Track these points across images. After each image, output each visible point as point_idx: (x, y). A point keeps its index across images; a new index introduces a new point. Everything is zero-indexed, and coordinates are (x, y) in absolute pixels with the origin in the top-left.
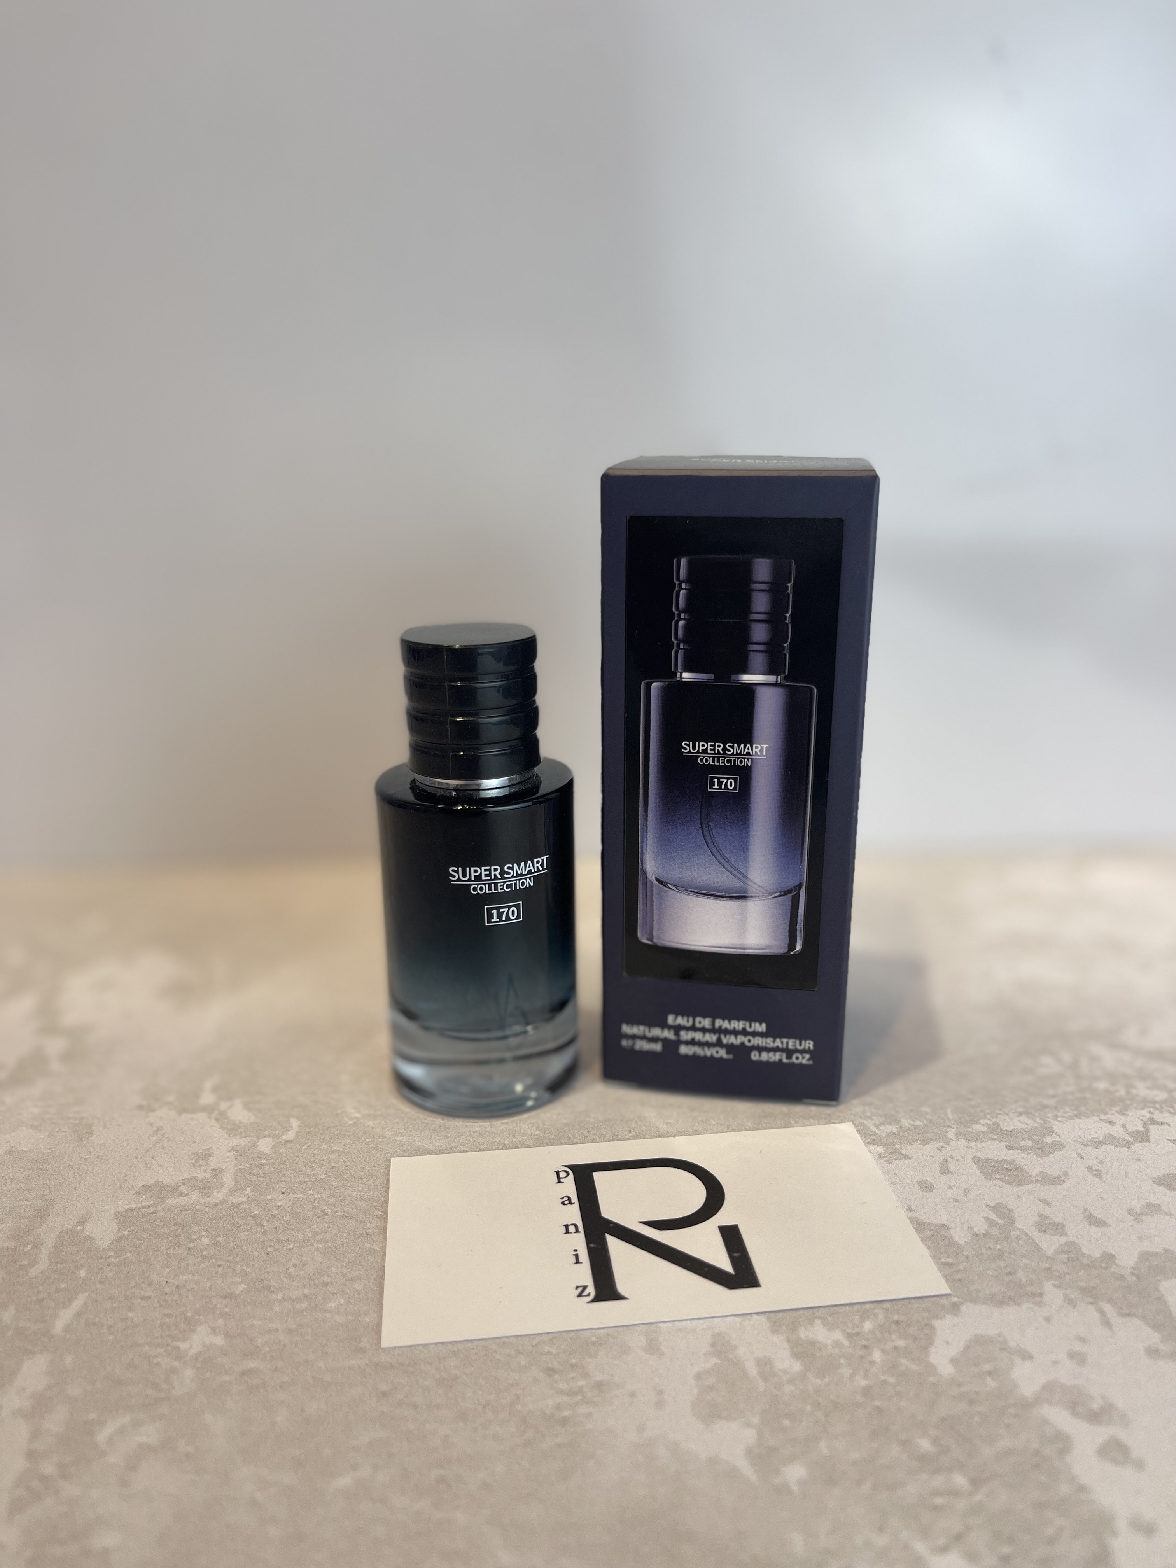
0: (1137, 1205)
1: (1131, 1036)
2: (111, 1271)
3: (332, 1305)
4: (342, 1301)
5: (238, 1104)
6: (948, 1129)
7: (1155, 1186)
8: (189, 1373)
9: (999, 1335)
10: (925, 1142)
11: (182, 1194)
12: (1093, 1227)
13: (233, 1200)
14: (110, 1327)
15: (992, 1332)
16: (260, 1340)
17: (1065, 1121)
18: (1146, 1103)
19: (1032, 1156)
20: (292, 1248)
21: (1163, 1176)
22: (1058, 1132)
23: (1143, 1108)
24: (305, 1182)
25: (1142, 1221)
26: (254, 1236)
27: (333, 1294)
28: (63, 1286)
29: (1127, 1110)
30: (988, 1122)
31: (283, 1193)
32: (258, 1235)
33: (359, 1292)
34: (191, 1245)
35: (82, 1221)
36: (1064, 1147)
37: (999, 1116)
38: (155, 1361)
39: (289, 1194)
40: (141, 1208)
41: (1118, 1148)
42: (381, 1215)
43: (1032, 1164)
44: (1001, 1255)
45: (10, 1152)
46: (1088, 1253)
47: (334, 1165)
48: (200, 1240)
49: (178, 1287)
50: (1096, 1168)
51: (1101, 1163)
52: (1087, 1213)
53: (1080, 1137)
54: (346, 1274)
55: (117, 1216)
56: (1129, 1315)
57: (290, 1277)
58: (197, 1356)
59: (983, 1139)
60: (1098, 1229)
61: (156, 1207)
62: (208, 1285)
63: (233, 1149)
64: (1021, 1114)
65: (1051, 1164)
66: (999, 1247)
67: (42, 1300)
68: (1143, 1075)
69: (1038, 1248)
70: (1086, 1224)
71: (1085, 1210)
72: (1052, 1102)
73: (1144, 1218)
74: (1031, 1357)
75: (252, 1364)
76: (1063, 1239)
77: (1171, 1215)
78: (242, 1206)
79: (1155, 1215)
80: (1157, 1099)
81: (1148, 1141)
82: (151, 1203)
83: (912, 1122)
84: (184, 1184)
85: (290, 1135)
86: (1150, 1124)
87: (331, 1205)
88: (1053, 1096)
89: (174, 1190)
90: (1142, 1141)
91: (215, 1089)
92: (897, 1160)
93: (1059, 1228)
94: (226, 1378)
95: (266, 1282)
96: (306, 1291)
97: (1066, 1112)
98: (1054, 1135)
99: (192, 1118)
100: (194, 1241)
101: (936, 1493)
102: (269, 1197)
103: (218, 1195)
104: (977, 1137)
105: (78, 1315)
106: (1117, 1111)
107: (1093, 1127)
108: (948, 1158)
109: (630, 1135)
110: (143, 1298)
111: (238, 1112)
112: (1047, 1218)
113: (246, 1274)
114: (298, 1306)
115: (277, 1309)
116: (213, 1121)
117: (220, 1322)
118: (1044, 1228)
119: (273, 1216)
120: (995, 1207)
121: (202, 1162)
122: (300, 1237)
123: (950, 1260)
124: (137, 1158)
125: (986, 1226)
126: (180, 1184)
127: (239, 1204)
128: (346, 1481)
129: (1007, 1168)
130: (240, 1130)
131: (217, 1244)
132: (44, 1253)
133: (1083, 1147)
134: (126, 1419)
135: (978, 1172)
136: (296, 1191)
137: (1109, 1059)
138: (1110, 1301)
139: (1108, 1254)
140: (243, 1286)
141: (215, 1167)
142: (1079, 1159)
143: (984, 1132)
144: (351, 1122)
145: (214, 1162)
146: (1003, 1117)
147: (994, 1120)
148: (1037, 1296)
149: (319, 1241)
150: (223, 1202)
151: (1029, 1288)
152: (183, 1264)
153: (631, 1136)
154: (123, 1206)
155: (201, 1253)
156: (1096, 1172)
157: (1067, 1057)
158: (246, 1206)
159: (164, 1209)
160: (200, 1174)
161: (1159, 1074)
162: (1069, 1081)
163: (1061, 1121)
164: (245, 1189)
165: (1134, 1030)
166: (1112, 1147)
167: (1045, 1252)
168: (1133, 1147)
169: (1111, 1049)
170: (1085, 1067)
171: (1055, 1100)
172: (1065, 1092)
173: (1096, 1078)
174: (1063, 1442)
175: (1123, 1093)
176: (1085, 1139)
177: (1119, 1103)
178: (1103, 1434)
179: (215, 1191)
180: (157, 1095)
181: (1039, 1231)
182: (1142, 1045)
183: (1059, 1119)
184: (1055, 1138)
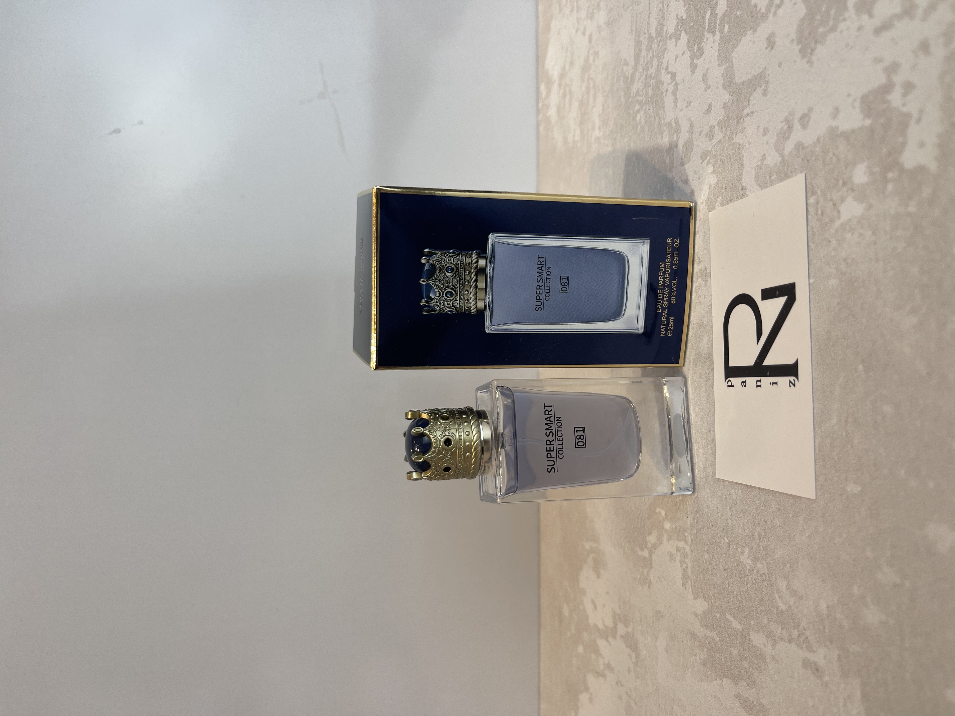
0: (703, 86)
1: (628, 70)
2: (717, 602)
3: (734, 495)
5: (648, 539)
7: (695, 74)
8: (759, 565)
9: (755, 169)
11: (687, 567)
12: (712, 111)
13: (690, 542)
14: (740, 602)
15: (754, 172)
16: (747, 531)
17: (666, 115)
18: (658, 71)
19: (681, 135)
20: (711, 514)
21: (691, 69)
22: (670, 119)
23: (661, 72)
24: (683, 506)
25: (710, 85)
26: (705, 532)
27: (730, 495)
28: (723, 625)
29: (662, 81)
30: (665, 155)
31: (687, 517)
32: (705, 530)
34: (708, 563)
35: (697, 615)
36: (677, 118)
38: (754, 581)
39: (688, 514)
40: (692, 587)
41: (678, 90)
43: (684, 136)
44: (722, 160)
45: (667, 651)
46: (723, 116)
48: (706, 558)
49: (725, 570)
50: (686, 103)
51: (684, 100)
52: (706, 112)
53: (673, 109)
55: (695, 598)
56: (749, 101)
57: (722, 516)
58: (752, 561)
60: (712, 109)
61: (692, 580)
62: (724, 555)
63: (668, 541)
64: (662, 137)
65: (685, 127)
66: (719, 161)
67: (728, 635)
68: (646, 68)
69: (720, 141)
70: (710, 114)
71: (704, 113)
72: (657, 119)
73: (709, 84)
74: (765, 155)
75: (756, 535)
76: (717, 128)
77: (708, 69)
79: (708, 77)
80: (657, 64)
81: (675, 73)
82: (690, 582)
83: (664, 195)
84: (682, 566)
86: (668, 70)
89: (685, 571)
90: (675, 76)
91: (642, 550)
93: (712, 128)
94: (762, 547)
95: (724, 527)
96: (728, 508)
97: (662, 113)
99: (654, 561)
100: (706, 562)
101: (817, 214)
102: (689, 524)
103: (688, 549)
105: (735, 618)
106: (662, 86)
107: (669, 99)
108: (681, 179)
110: (729, 587)
111: (652, 538)
112: (707, 134)
113: (720, 537)
114: (734, 512)
115: (735, 522)
116: (656, 551)
117: (739, 550)
118: (712, 136)
119: (697, 523)
120: (702, 159)
121: (673, 557)
122: (706, 510)
123: (724, 187)
124: (671, 589)
125: (710, 166)
126: (682, 568)
127: (692, 539)
129: (686, 149)
130: (660, 538)
131: (708, 550)
132: (709, 634)
133: (677, 108)
134: (776, 595)
136: (687, 511)
137: (637, 85)
138: (743, 109)
139: (723, 106)
140: (725, 538)
141: (676, 550)
142: (682, 112)
143: (670, 158)
145: (674, 551)
147: (664, 151)
148: (740, 147)
149: (708, 500)
150: (690, 547)
151: (736, 150)
152: (715, 567)
154: (691, 596)
155: (711, 558)
157: (637, 107)
158: (692, 536)
159: (693, 576)
160: (678, 558)
161: (645, 60)
162: (648, 108)
163: (666, 117)
164: (685, 536)
165: (625, 68)
166: (678, 93)
167: (721, 138)
168: (678, 82)
169: (634, 83)
170: (642, 98)
171: (656, 118)
172: (653, 112)
173: (647, 94)
174: (799, 146)
175: (654, 81)
176: (674, 106)
177: (658, 84)
178: (797, 125)
179: (686, 551)
180: (644, 578)
181: (713, 139)
182: (632, 66)
183: (665, 117)
184: (673, 121)
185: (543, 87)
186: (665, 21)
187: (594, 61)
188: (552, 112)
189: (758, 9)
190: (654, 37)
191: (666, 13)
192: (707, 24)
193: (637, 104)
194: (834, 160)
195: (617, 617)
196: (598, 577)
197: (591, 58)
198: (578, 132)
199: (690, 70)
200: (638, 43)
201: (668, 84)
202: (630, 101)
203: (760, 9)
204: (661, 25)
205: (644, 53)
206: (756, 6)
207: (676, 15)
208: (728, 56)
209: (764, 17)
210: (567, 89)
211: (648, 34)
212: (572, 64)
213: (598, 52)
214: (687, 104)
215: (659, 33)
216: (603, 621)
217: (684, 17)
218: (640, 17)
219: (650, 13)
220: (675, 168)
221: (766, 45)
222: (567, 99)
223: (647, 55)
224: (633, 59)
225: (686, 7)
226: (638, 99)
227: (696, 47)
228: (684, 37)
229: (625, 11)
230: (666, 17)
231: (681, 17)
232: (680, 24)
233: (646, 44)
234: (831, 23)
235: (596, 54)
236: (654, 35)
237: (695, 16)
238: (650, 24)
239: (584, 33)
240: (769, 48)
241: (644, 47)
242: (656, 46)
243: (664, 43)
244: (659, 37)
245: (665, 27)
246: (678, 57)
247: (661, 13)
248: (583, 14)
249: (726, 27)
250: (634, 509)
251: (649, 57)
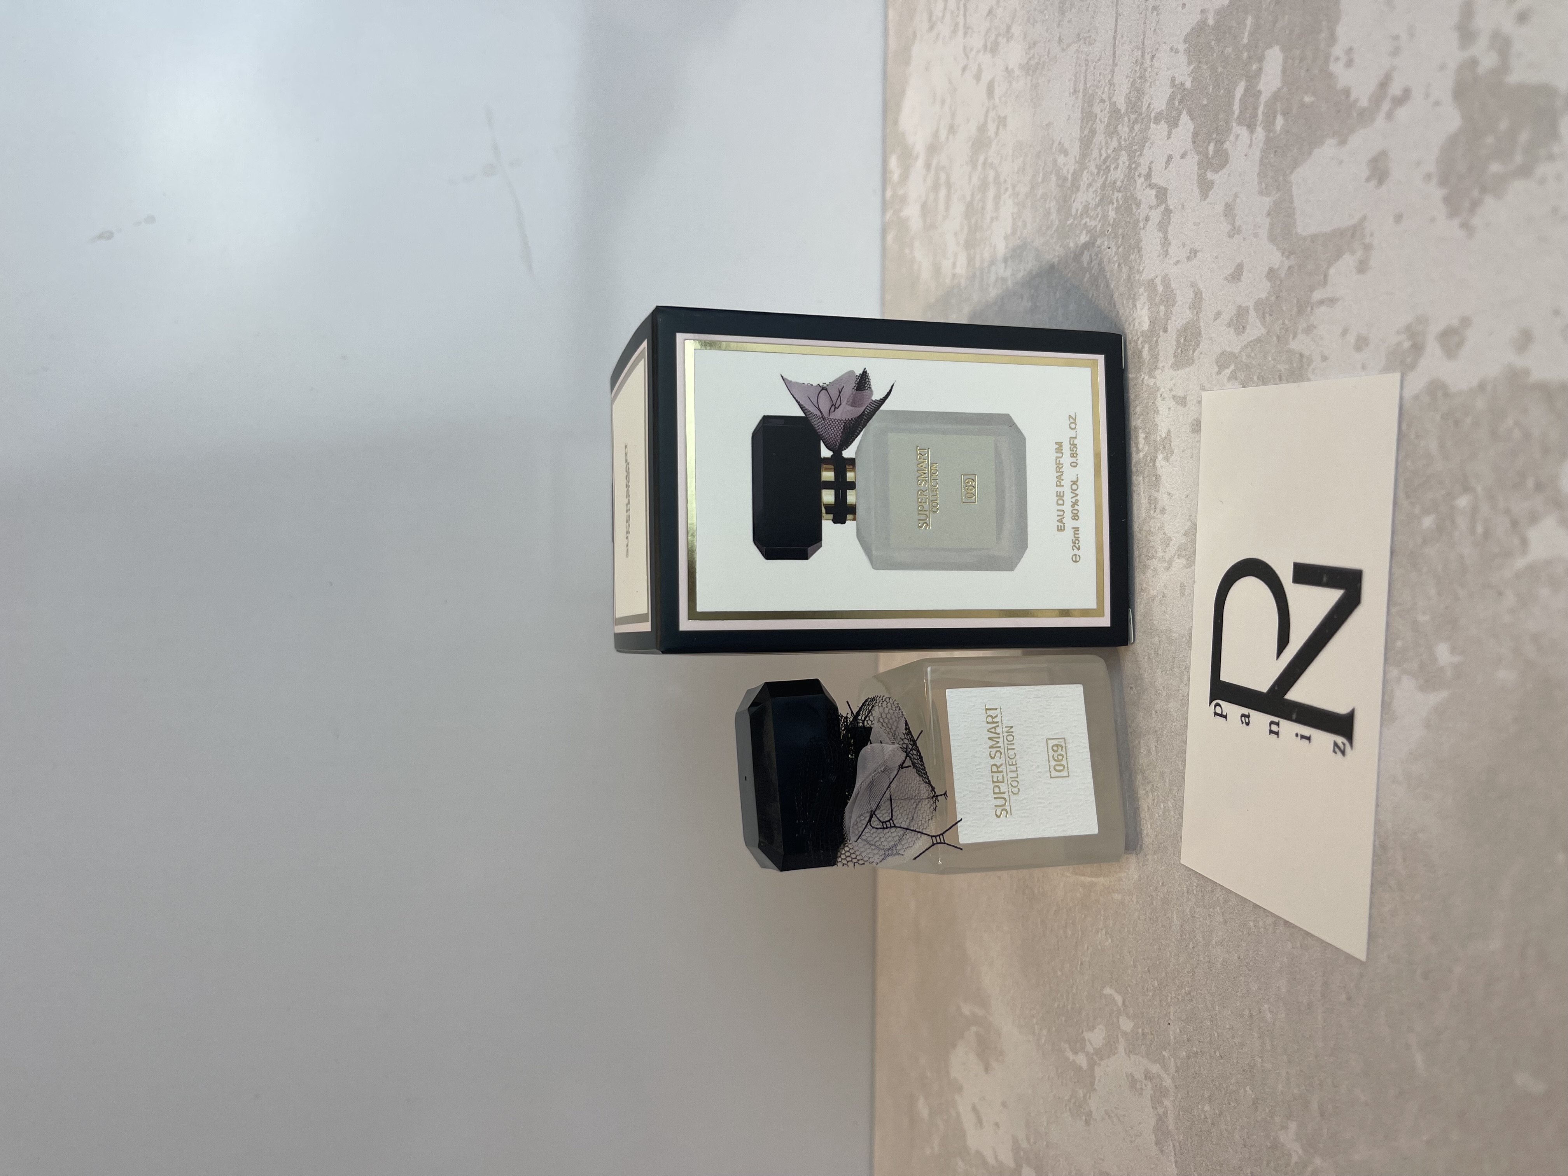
0: (1225, 227)
1: (1068, 164)
3: (1269, 1016)
4: (1266, 1006)
5: (1087, 1035)
6: (1145, 382)
7: (1208, 200)
8: (1318, 1161)
10: (1156, 411)
11: (1165, 1113)
12: (1242, 278)
13: (1172, 1070)
16: (1295, 1091)
17: (1144, 265)
18: (1130, 176)
19: (1175, 310)
20: (1218, 1033)
21: (1199, 188)
22: (1153, 275)
23: (1135, 182)
24: (1160, 1001)
25: (1240, 227)
26: (1205, 1063)
27: (1260, 1012)
29: (1137, 199)
30: (1140, 341)
31: (1169, 1024)
32: (1204, 1059)
33: (1260, 989)
34: (1210, 1121)
36: (1167, 275)
37: (1136, 328)
39: (1170, 1019)
40: (1175, 1154)
41: (1171, 222)
42: (1193, 943)
43: (1181, 315)
46: (1266, 293)
47: (1146, 969)
48: (1206, 1112)
49: (1245, 1146)
50: (1188, 251)
51: (1184, 245)
52: (1230, 278)
53: (1159, 256)
54: (1243, 994)
56: (1325, 276)
57: (1242, 1045)
58: (1304, 1149)
59: (1156, 353)
60: (1244, 274)
62: (1245, 1119)
63: (1129, 1053)
65: (1184, 297)
66: (1255, 378)
68: (1104, 168)
69: (1258, 340)
70: (1240, 283)
71: (1226, 279)
72: (1125, 270)
73: (1237, 224)
75: (1314, 1106)
76: (1252, 313)
77: (1236, 196)
78: (1179, 1064)
79: (1235, 212)
80: (1127, 163)
81: (1166, 189)
82: (1171, 1144)
83: (1136, 416)
84: (1156, 1109)
85: (1119, 999)
86: (1150, 181)
87: (1182, 985)
88: (1119, 265)
89: (1161, 1120)
90: (1165, 195)
91: (1075, 1052)
92: (1171, 444)
93: (1242, 312)
94: (1325, 1131)
95: (1245, 1068)
96: (1256, 1035)
97: (1135, 260)
98: (1156, 281)
99: (1099, 1081)
100: (1206, 1118)
101: (1472, 530)
102: (1172, 1037)
103: (1168, 1082)
104: (1155, 357)
106: (1137, 209)
107: (1151, 238)
108: (1172, 393)
109: (1134, 689)
111: (1096, 1037)
112: (1231, 319)
113: (1238, 1082)
114: (1268, 1047)
115: (1268, 1066)
116: (1102, 1063)
117: (1277, 1119)
118: (1241, 327)
119: (1188, 1040)
120: (1219, 366)
121: (1138, 1085)
122: (1208, 1023)
124: (1131, 1142)
125: (1236, 383)
126: (1156, 1113)
127: (1177, 1066)
128: (1419, 1059)
129: (1184, 340)
130: (1112, 1043)
131: (1210, 1098)
133: (1168, 256)
135: (1187, 370)
136: (1168, 1012)
137: (1085, 197)
138: (1312, 289)
139: (1268, 274)
140: (1248, 1088)
141: (1143, 1076)
142: (1179, 266)
143: (1150, 349)
144: (1110, 941)
145: (1139, 1076)
146: (1136, 324)
147: (1139, 334)
148: (1303, 360)
149: (1213, 1007)
150: (1173, 1079)
151: (1295, 365)
152: (1226, 1134)
153: (1136, 688)
155: (1217, 1116)
156: (1192, 254)
158: (1178, 1061)
159: (1178, 1134)
160: (1148, 1091)
161: (1103, 151)
162: (1106, 243)
163: (1143, 269)
164: (1164, 1056)
165: (1061, 159)
166: (1170, 228)
167: (1262, 334)
168: (1171, 207)
169: (1078, 190)
170: (1093, 223)
171: (1123, 265)
172: (1117, 253)
173: (1105, 217)
174: (1436, 389)
175: (1120, 195)
176: (1161, 251)
177: (1129, 203)
178: (1433, 347)
179: (1164, 1084)
180: (1077, 1104)
181: (1243, 333)
182: (1076, 157)
183: (1141, 270)
184: (1158, 281)
185: (893, 162)
186: (1147, 85)
187: (997, 133)
188: (912, 212)
189: (1352, 98)
190: (1122, 112)
191: (1149, 70)
192: (1236, 108)
193: (1084, 232)
194: (1517, 434)
195: (1022, 1153)
196: (987, 1068)
197: (992, 128)
198: (962, 259)
199: (1199, 190)
200: (1088, 117)
201: (1151, 208)
202: (1069, 223)
203: (1356, 100)
204: (1137, 92)
205: (1100, 138)
206: (1347, 92)
207: (1170, 78)
208: (1281, 178)
209: (1366, 116)
210: (943, 176)
211: (1110, 103)
212: (952, 130)
213: (1005, 118)
214: (1190, 253)
215: (1134, 105)
216: (995, 1152)
217: (1188, 85)
218: (1094, 68)
219: (1115, 65)
220: (1160, 371)
221: (1365, 172)
222: (943, 192)
223: (1107, 143)
224: (1077, 145)
225: (1192, 67)
226: (1086, 223)
227: (1211, 148)
228: (1186, 125)
229: (1063, 50)
230: (1150, 77)
231: (1181, 82)
232: (1179, 97)
233: (1106, 122)
234: (1519, 158)
235: (1002, 121)
236: (1123, 108)
237: (1211, 86)
238: (1114, 86)
239: (978, 78)
240: (1374, 182)
241: (1100, 127)
242: (1126, 129)
243: (1143, 127)
244: (1132, 113)
245: (1147, 97)
246: (1173, 160)
247: (1139, 67)
248: (976, 41)
249: (1280, 121)
250: (1059, 973)
251: (1111, 148)
